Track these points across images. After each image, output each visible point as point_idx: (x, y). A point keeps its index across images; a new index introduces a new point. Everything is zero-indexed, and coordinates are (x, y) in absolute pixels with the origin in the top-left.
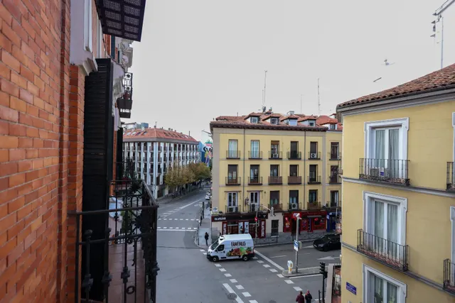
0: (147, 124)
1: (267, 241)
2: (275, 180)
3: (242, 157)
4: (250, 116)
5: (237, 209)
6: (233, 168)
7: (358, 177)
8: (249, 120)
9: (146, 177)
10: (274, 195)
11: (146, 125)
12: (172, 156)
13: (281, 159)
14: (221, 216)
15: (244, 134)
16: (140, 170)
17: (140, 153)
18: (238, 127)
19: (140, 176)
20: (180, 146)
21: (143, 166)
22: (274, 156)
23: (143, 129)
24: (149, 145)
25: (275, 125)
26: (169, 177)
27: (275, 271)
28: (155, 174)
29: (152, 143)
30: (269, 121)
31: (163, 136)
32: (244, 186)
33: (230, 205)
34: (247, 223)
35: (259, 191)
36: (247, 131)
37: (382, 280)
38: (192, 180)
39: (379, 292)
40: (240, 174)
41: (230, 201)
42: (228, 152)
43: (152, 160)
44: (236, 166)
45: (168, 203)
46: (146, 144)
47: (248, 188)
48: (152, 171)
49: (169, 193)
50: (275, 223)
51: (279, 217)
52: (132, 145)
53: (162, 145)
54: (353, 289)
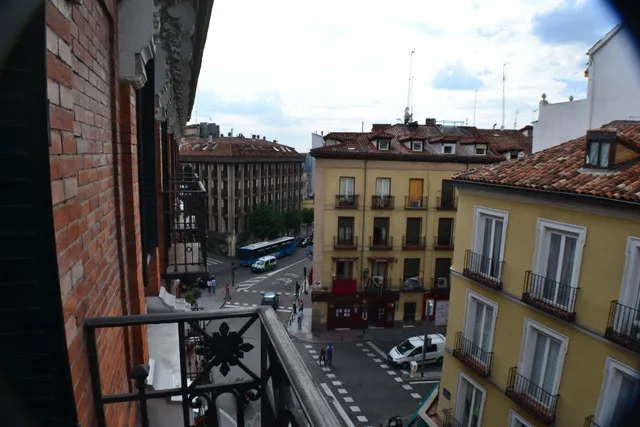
3: (361, 205)
7: (462, 272)
9: (216, 221)
13: (426, 209)
14: (326, 294)
15: (365, 169)
18: (355, 157)
22: (414, 204)
24: (221, 168)
25: (419, 152)
27: (394, 373)
28: (232, 217)
29: (225, 165)
30: (408, 144)
32: (362, 251)
36: (370, 164)
37: (473, 386)
40: (357, 232)
41: (340, 272)
42: (339, 197)
43: (226, 193)
44: (351, 219)
47: (368, 254)
48: (226, 212)
51: (417, 299)
53: (241, 168)
54: (447, 394)
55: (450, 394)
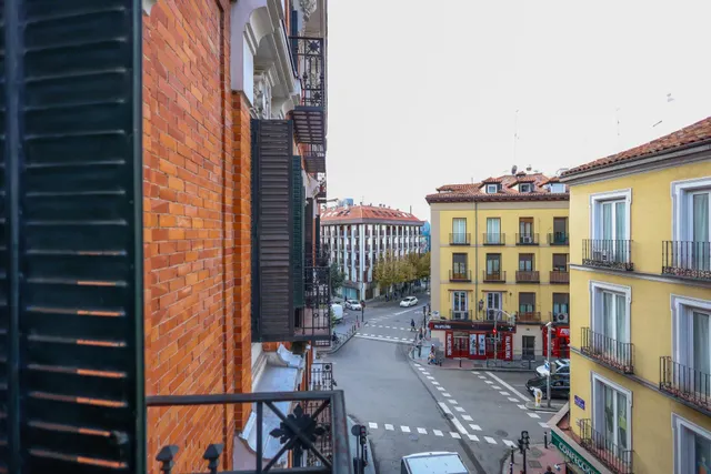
0: (352, 201)
1: (512, 364)
2: (527, 276)
3: (473, 243)
4: (485, 183)
5: (466, 314)
6: (460, 258)
7: (581, 263)
8: (483, 189)
9: (350, 270)
10: (527, 299)
11: (350, 202)
12: (384, 242)
13: (537, 245)
14: (444, 324)
15: (476, 210)
16: (343, 262)
17: (343, 239)
18: (466, 200)
19: (343, 270)
20: (394, 228)
21: (346, 257)
22: (525, 240)
23: (346, 207)
24: (354, 228)
25: (526, 193)
26: (380, 271)
27: (515, 400)
28: (362, 267)
29: (358, 225)
30: (516, 188)
31: (370, 215)
32: (477, 284)
33: (456, 309)
34: (481, 337)
35: (501, 292)
36: (480, 205)
37: (612, 389)
38: (412, 277)
39: (609, 406)
40: (471, 266)
41: (456, 303)
42: (452, 235)
43: (357, 247)
44: (465, 255)
45: (379, 307)
46: (349, 228)
47: (482, 287)
48: (357, 263)
49: (381, 293)
50: (528, 341)
51: (536, 332)
52: (333, 229)
53: (370, 228)
54: (581, 403)
55: (583, 402)
